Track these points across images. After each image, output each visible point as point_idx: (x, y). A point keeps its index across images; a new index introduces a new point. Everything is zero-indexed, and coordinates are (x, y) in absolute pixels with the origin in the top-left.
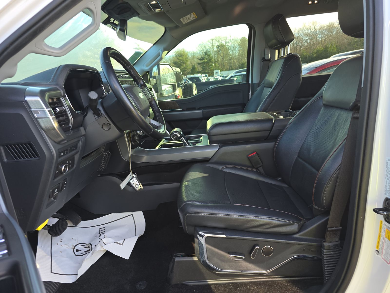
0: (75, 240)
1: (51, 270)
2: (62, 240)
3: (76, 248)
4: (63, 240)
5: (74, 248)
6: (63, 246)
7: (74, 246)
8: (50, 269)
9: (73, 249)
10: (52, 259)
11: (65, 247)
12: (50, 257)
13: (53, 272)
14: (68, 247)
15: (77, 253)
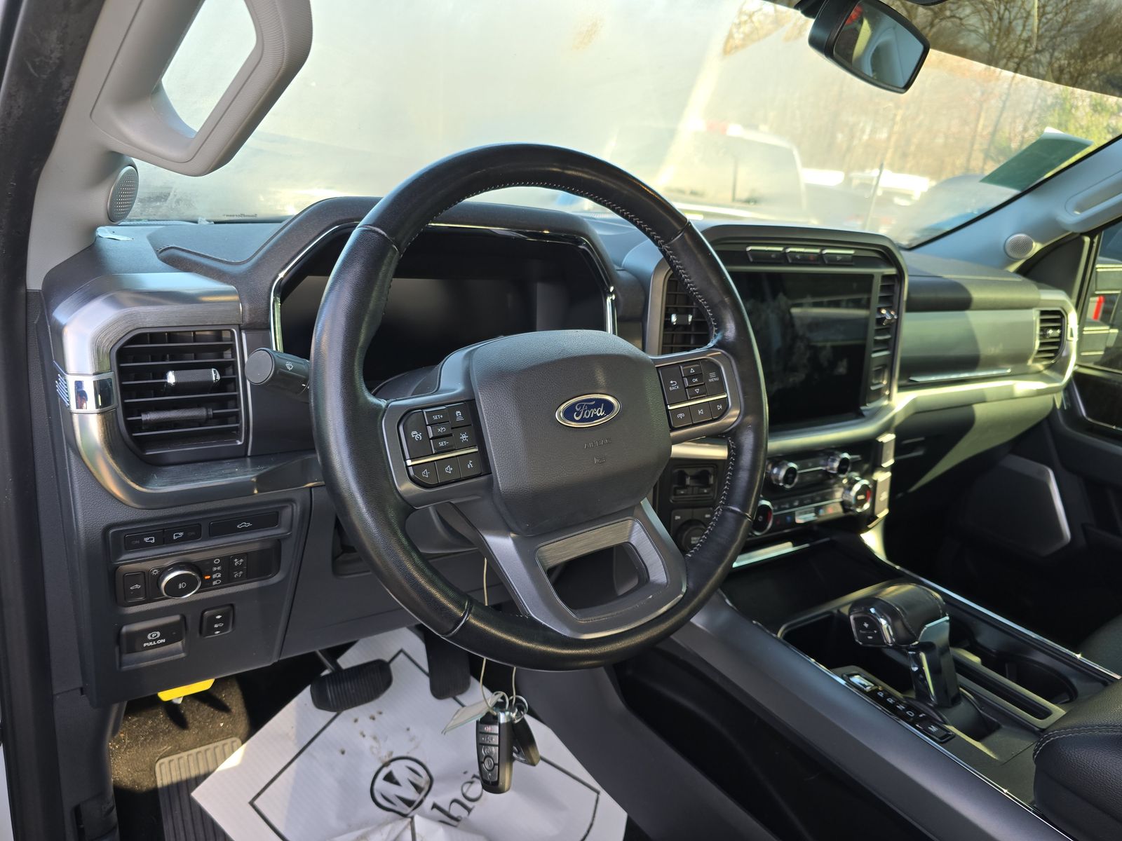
0: (412, 740)
1: (258, 795)
2: (377, 716)
3: (394, 767)
4: (384, 715)
5: (386, 765)
6: (364, 736)
7: (394, 756)
8: (258, 790)
9: (380, 765)
10: (296, 761)
11: (368, 743)
12: (297, 751)
13: (256, 803)
14: (375, 751)
15: (381, 784)
